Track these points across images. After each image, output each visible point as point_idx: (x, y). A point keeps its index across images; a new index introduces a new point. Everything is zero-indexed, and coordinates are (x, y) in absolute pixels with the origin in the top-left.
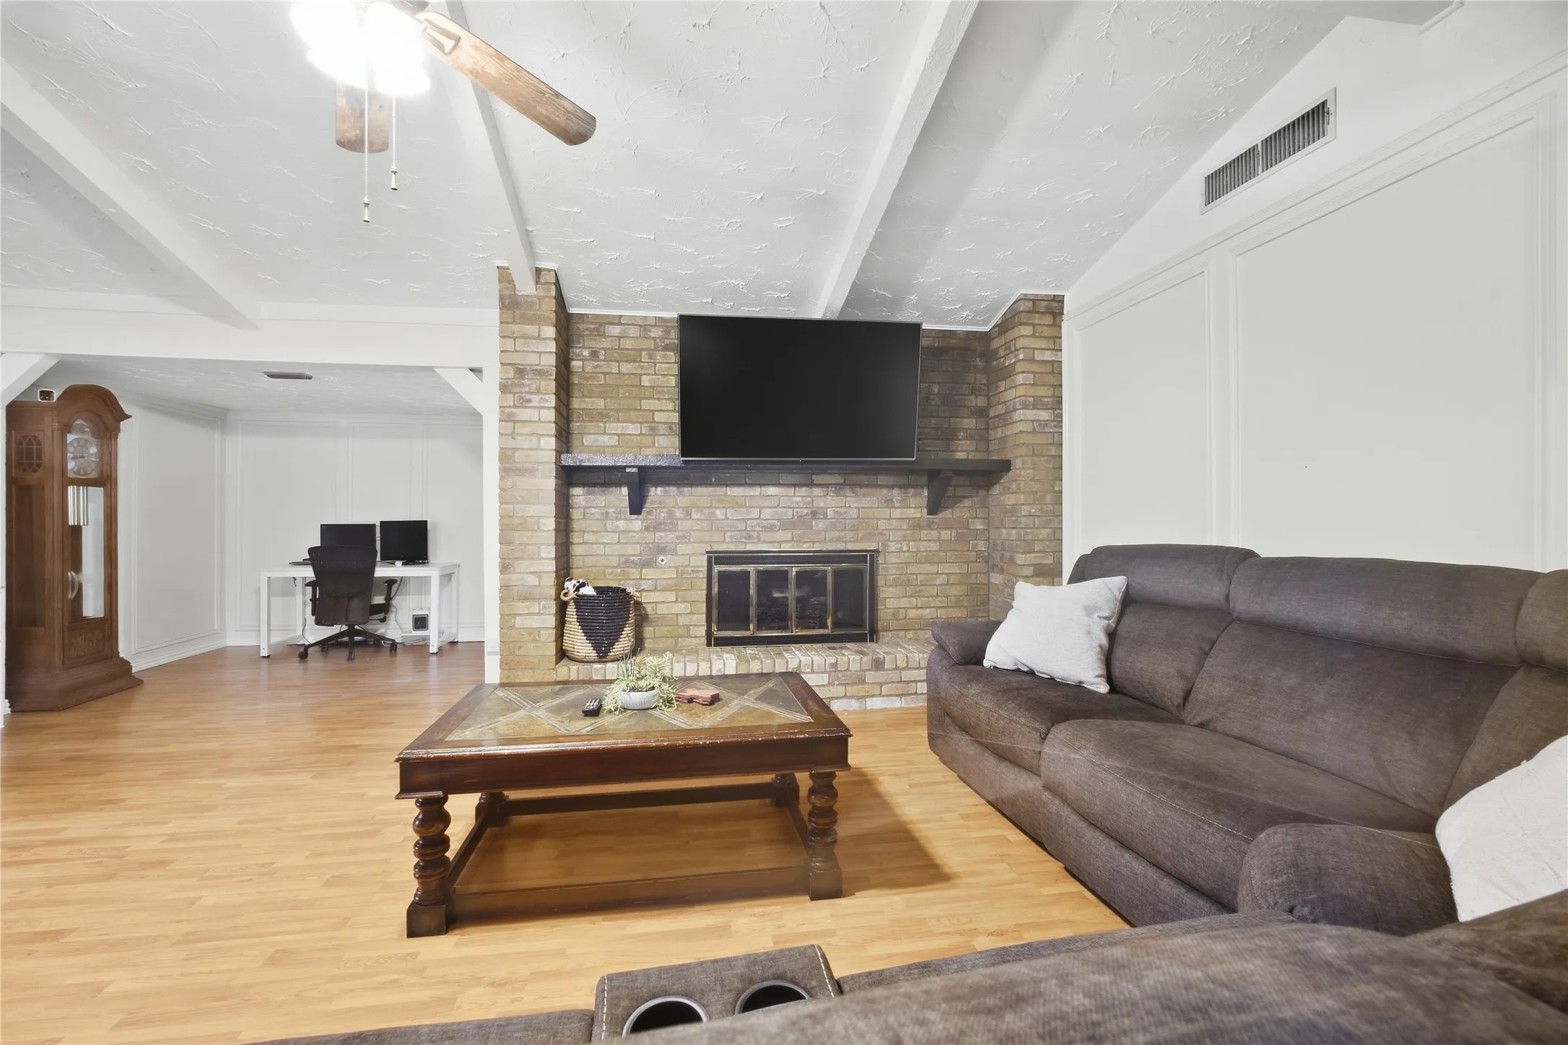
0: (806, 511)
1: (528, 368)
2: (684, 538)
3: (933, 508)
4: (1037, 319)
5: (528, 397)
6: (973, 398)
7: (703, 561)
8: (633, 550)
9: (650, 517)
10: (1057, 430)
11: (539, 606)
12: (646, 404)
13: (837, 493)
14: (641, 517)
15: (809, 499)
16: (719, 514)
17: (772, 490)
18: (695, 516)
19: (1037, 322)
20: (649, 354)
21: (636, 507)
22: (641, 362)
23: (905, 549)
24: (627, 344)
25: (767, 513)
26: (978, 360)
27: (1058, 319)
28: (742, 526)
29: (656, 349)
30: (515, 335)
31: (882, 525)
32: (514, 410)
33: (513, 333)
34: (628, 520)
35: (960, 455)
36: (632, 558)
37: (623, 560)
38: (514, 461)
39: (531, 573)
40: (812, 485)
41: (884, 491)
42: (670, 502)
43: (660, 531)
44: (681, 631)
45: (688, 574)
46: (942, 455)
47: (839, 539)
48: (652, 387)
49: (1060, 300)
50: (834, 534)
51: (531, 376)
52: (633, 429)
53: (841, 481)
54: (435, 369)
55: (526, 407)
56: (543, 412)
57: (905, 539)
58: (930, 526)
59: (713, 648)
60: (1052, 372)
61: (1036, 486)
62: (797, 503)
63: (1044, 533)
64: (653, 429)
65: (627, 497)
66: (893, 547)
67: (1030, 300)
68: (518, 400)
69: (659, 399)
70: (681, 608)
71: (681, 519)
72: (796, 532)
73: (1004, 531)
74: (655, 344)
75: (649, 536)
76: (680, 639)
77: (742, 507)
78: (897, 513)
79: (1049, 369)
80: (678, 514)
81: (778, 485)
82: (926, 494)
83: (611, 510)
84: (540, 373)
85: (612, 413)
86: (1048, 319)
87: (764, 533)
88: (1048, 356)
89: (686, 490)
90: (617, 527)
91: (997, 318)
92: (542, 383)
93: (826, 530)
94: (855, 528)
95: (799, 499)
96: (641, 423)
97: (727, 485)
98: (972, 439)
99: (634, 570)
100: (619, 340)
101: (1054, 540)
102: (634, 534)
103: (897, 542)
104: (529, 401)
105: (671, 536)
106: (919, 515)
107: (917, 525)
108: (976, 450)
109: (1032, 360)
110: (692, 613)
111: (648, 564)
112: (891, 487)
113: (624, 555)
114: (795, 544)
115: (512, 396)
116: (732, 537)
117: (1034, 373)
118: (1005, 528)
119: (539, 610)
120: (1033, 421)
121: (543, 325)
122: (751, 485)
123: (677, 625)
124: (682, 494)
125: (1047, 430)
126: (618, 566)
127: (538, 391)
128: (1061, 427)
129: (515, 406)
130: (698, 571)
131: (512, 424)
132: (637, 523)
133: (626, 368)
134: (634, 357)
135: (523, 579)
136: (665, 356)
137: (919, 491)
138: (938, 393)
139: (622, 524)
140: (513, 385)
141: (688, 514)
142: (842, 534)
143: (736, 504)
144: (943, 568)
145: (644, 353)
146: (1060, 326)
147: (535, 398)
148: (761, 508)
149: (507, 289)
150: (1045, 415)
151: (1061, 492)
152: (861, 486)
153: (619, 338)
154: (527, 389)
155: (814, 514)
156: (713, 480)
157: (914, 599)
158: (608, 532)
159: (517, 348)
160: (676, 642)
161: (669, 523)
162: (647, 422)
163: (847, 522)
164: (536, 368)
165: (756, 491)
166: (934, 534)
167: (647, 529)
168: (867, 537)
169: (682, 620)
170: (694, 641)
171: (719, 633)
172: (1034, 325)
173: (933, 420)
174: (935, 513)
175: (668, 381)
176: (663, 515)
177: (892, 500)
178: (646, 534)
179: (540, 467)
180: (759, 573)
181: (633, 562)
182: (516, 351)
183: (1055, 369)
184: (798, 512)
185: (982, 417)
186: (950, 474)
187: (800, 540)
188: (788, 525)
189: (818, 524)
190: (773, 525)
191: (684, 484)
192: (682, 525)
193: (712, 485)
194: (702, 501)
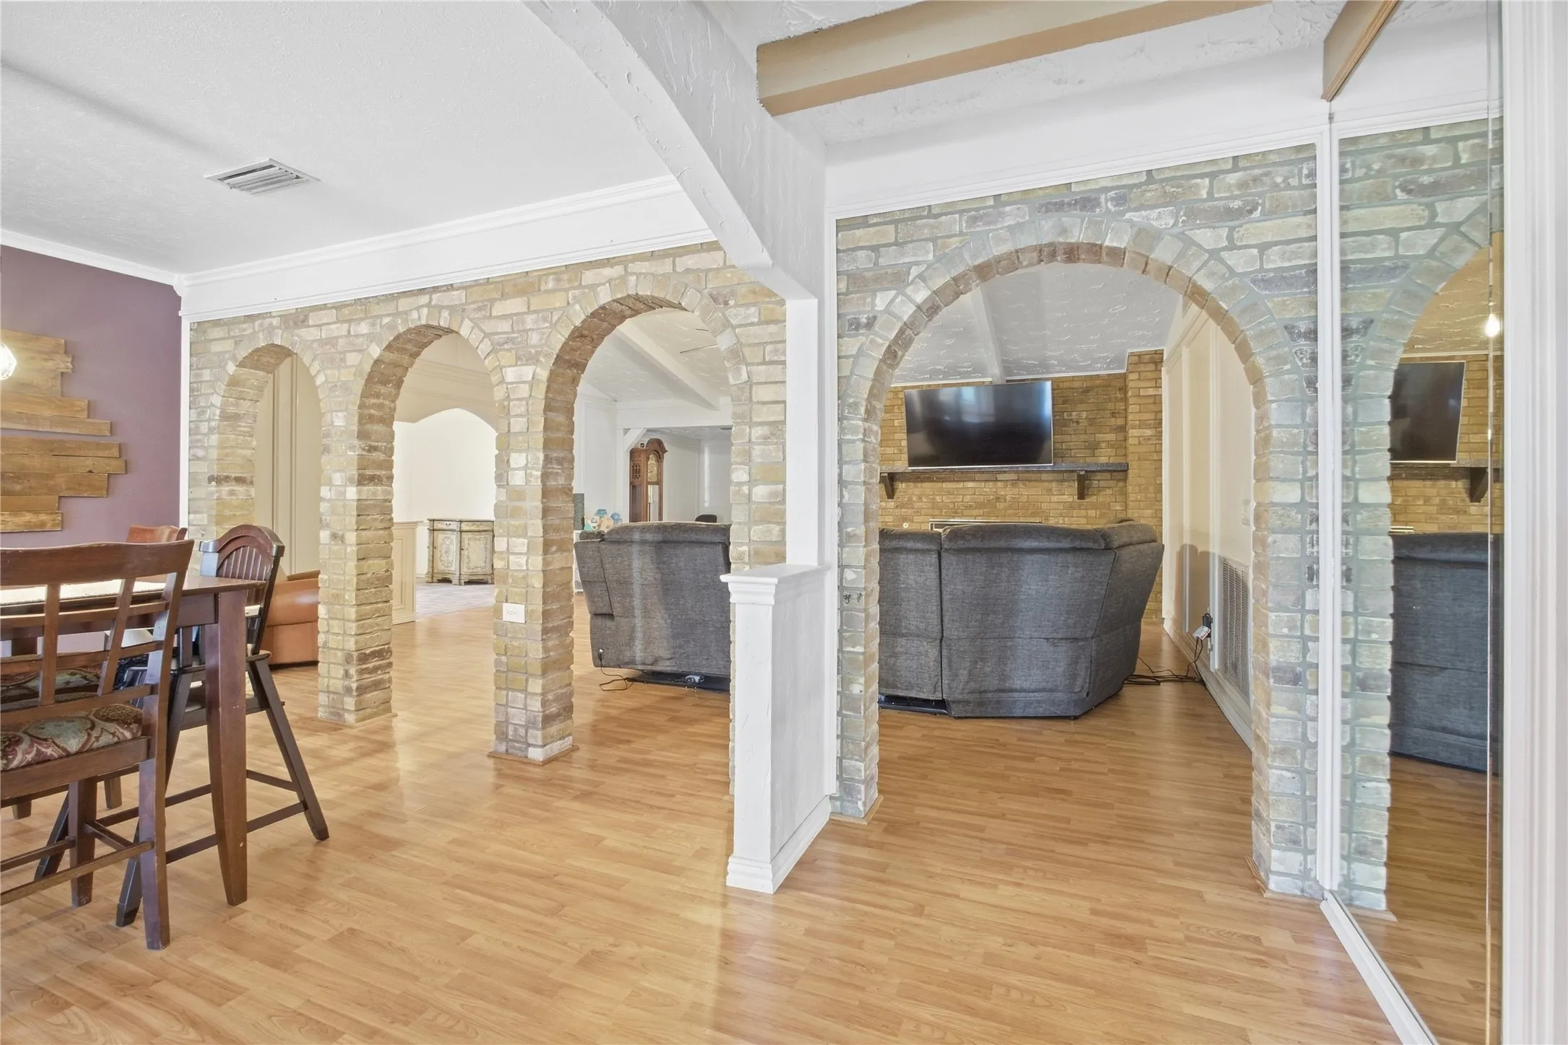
0: (992, 497)
2: (918, 513)
3: (1081, 496)
4: (1142, 368)
7: (929, 526)
8: (889, 519)
9: (898, 499)
10: (1158, 442)
12: (896, 434)
13: (1014, 486)
14: (891, 500)
15: (995, 489)
16: (938, 498)
17: (971, 484)
18: (924, 500)
19: (1142, 369)
20: (898, 408)
21: (890, 495)
22: (894, 412)
23: (1062, 522)
25: (968, 498)
26: (1118, 392)
27: (1159, 366)
28: (952, 506)
31: (1044, 506)
34: (884, 502)
35: (1103, 460)
36: (889, 523)
40: (997, 481)
41: (1046, 484)
42: (910, 492)
43: (904, 509)
46: (1089, 460)
47: (1015, 515)
48: (900, 426)
49: (1160, 353)
50: (1011, 512)
52: (890, 448)
53: (1016, 478)
57: (1062, 516)
58: (1080, 507)
60: (1155, 403)
61: (1143, 481)
62: (987, 492)
63: (1149, 512)
64: (901, 449)
65: (885, 491)
66: (1053, 521)
71: (916, 502)
72: (985, 510)
75: (898, 512)
77: (952, 494)
78: (1055, 499)
79: (1151, 400)
80: (915, 498)
81: (975, 481)
82: (1076, 487)
86: (1152, 367)
87: (966, 510)
88: (1151, 392)
89: (919, 484)
91: (1126, 365)
93: (1006, 509)
94: (1025, 508)
95: (988, 489)
96: (894, 445)
97: (944, 482)
98: (1112, 447)
101: (1156, 517)
102: (889, 510)
103: (1055, 517)
105: (910, 511)
106: (1071, 500)
107: (1070, 507)
108: (1116, 455)
109: (1139, 396)
112: (1051, 482)
113: (883, 523)
114: (986, 517)
116: (946, 512)
117: (1140, 405)
120: (1139, 437)
122: (958, 481)
124: (916, 487)
125: (1150, 442)
128: (1161, 440)
132: (891, 504)
134: (890, 410)
137: (1071, 483)
138: (1086, 418)
139: (880, 504)
141: (920, 498)
142: (1017, 511)
143: (949, 493)
145: (896, 407)
146: (1161, 371)
148: (964, 495)
150: (1149, 432)
151: (1161, 484)
152: (1030, 481)
155: (998, 499)
156: (935, 479)
161: (908, 503)
162: (897, 445)
163: (1020, 504)
165: (960, 485)
166: (1083, 513)
167: (897, 507)
168: (1034, 514)
172: (1139, 372)
173: (1082, 437)
174: (1083, 499)
176: (905, 499)
177: (1051, 490)
178: (896, 510)
181: (889, 526)
183: (1157, 400)
184: (987, 498)
185: (1121, 431)
187: (988, 515)
188: (980, 505)
189: (1001, 505)
190: (971, 506)
191: (918, 482)
192: (917, 505)
193: (933, 481)
194: (929, 491)
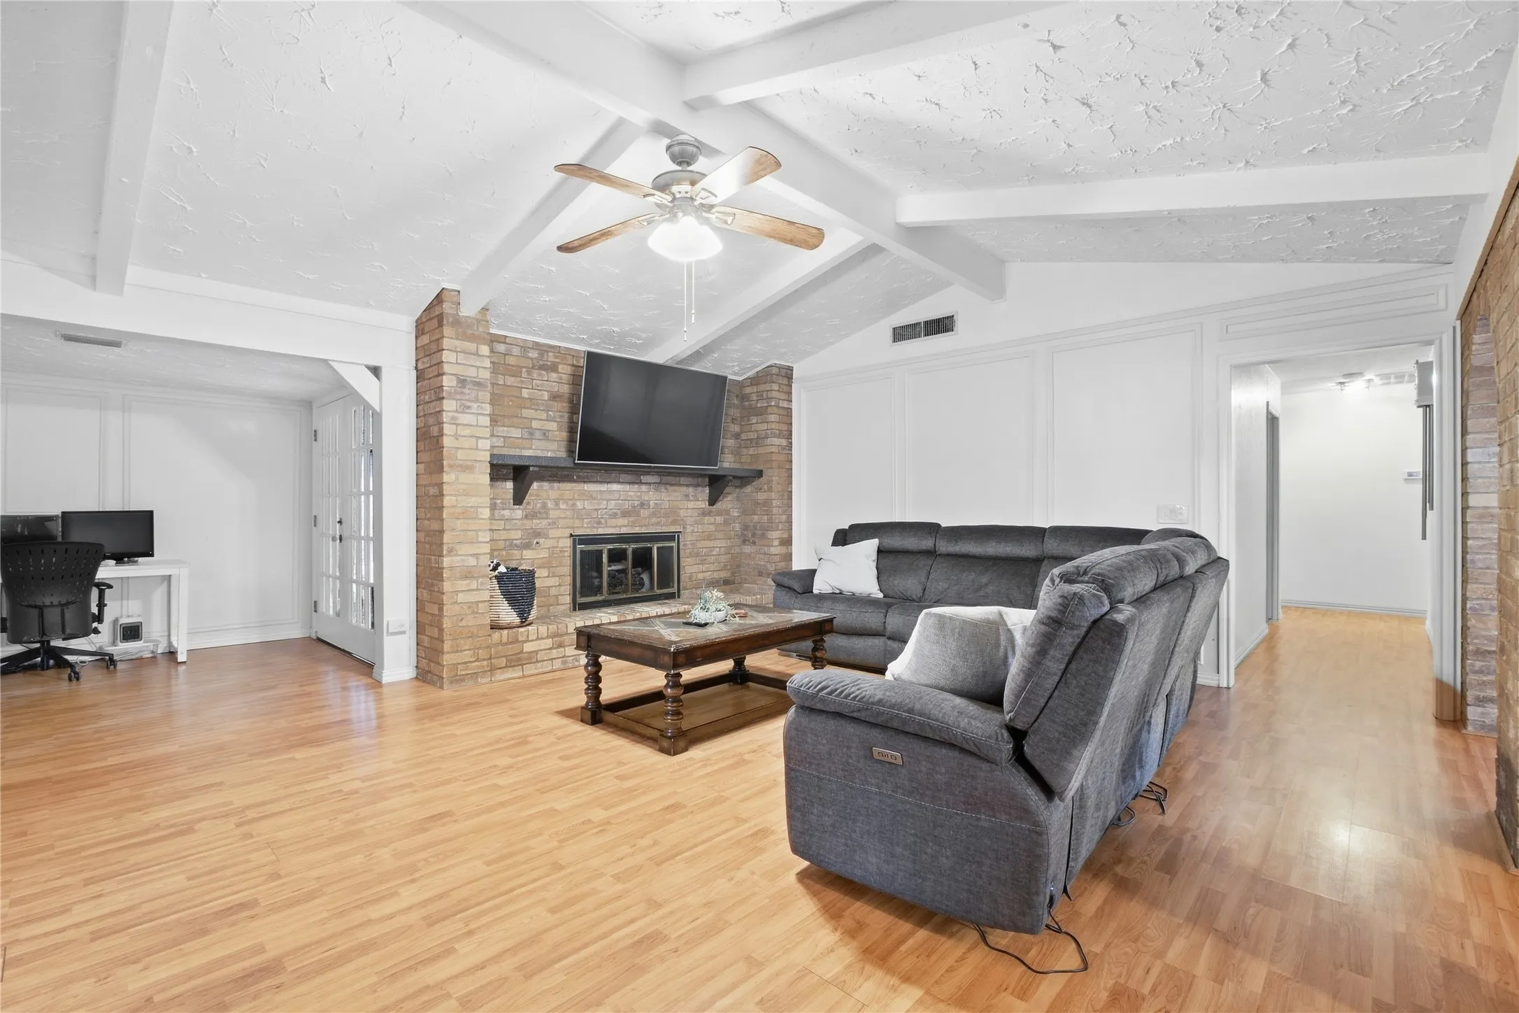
0: (637, 502)
1: (468, 379)
2: (554, 524)
3: (712, 502)
4: (781, 380)
5: (469, 404)
6: (732, 425)
7: (568, 543)
8: (516, 535)
9: (529, 507)
10: (790, 452)
11: (478, 583)
12: (526, 413)
13: (656, 490)
14: (521, 507)
15: (639, 494)
16: (579, 505)
17: (615, 487)
18: (561, 507)
19: (781, 382)
20: (527, 371)
21: (519, 499)
22: (521, 377)
23: (696, 530)
24: (511, 360)
25: (612, 504)
26: (735, 399)
27: (791, 381)
28: (595, 515)
29: (533, 368)
30: (458, 350)
31: (683, 514)
32: (456, 415)
33: (456, 347)
34: (511, 509)
35: (726, 465)
36: (515, 542)
37: (508, 543)
38: (457, 459)
39: (471, 555)
40: (641, 483)
41: (684, 489)
42: (544, 494)
43: (536, 519)
44: (552, 600)
45: (558, 554)
47: (658, 524)
48: (531, 399)
49: (791, 369)
50: (654, 520)
51: (470, 386)
52: (516, 433)
53: (658, 481)
54: (330, 362)
55: (467, 413)
56: (480, 418)
57: (696, 523)
58: (709, 513)
59: (578, 613)
60: (788, 415)
62: (631, 496)
64: (531, 434)
65: (512, 491)
66: (689, 529)
67: (777, 367)
68: (460, 406)
69: (536, 410)
70: (553, 581)
71: (552, 509)
72: (630, 519)
73: (756, 517)
74: (533, 364)
75: (528, 524)
76: (551, 608)
77: (595, 499)
78: (691, 505)
79: (785, 413)
80: (550, 505)
81: (619, 482)
82: (708, 491)
83: (499, 501)
84: (479, 384)
85: (499, 418)
86: (785, 381)
87: (611, 520)
89: (556, 485)
90: (503, 515)
91: (750, 374)
92: (479, 393)
93: (650, 517)
94: (666, 515)
95: (632, 494)
96: (522, 428)
97: (585, 482)
98: (733, 454)
99: (516, 552)
100: (505, 357)
102: (517, 521)
103: (691, 525)
104: (469, 407)
105: (545, 522)
106: (704, 506)
107: (704, 513)
108: (735, 462)
109: (778, 407)
110: (560, 585)
111: (527, 546)
112: (688, 486)
113: (509, 540)
114: (630, 528)
115: (455, 402)
116: (588, 523)
117: (779, 415)
118: (758, 515)
119: (478, 586)
120: (776, 446)
121: (482, 344)
122: (601, 482)
123: (549, 596)
124: (552, 488)
125: (783, 452)
126: (504, 549)
127: (476, 400)
128: (791, 450)
129: (457, 411)
130: (564, 551)
131: (454, 426)
132: (518, 512)
133: (510, 381)
134: (517, 374)
135: (463, 560)
136: (540, 375)
137: (703, 489)
139: (507, 513)
140: (456, 393)
141: (557, 504)
142: (659, 519)
143: (591, 497)
144: (718, 543)
145: (524, 370)
146: (792, 386)
147: (475, 405)
148: (608, 500)
149: (452, 308)
150: (781, 442)
151: (791, 492)
152: (671, 485)
153: (505, 355)
154: (467, 397)
155: (642, 505)
156: (575, 477)
157: (701, 566)
158: (496, 520)
159: (459, 362)
160: (549, 610)
161: (542, 513)
162: (527, 428)
163: (662, 511)
164: (474, 379)
165: (604, 487)
166: (712, 520)
167: (526, 517)
168: (674, 522)
169: (553, 591)
170: (562, 608)
171: (582, 599)
172: (780, 384)
174: (713, 505)
175: (542, 395)
176: (539, 505)
177: (688, 495)
178: (526, 521)
179: (478, 464)
180: (610, 550)
181: (516, 545)
182: (457, 363)
183: (789, 413)
184: (632, 504)
185: (737, 439)
186: (731, 478)
187: (633, 525)
188: (625, 514)
189: (644, 513)
190: (616, 514)
191: (554, 481)
192: (553, 514)
193: (574, 481)
194: (567, 495)
